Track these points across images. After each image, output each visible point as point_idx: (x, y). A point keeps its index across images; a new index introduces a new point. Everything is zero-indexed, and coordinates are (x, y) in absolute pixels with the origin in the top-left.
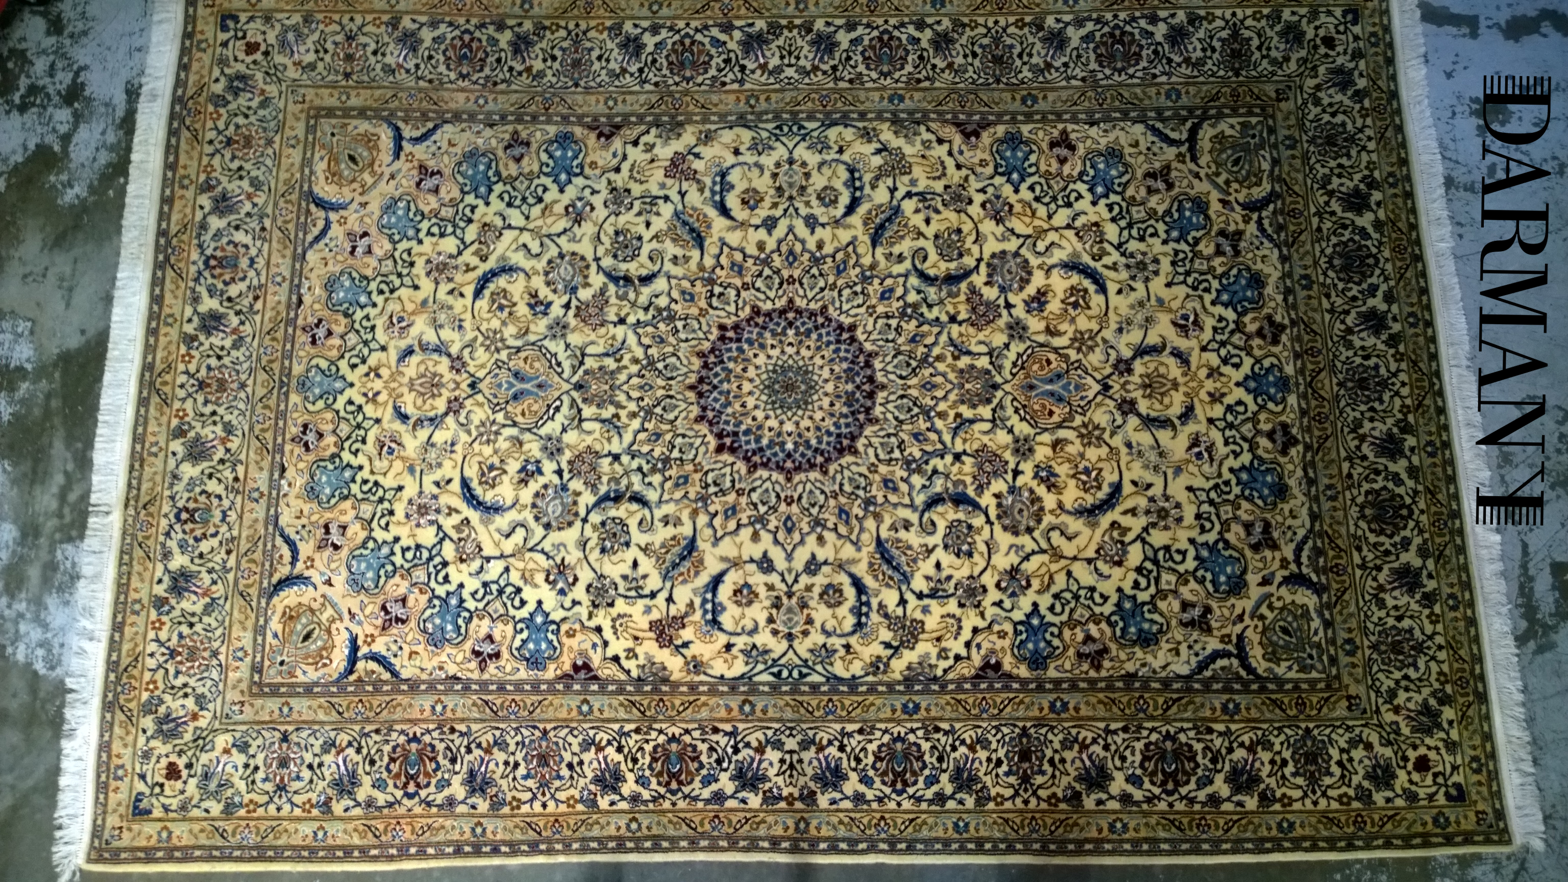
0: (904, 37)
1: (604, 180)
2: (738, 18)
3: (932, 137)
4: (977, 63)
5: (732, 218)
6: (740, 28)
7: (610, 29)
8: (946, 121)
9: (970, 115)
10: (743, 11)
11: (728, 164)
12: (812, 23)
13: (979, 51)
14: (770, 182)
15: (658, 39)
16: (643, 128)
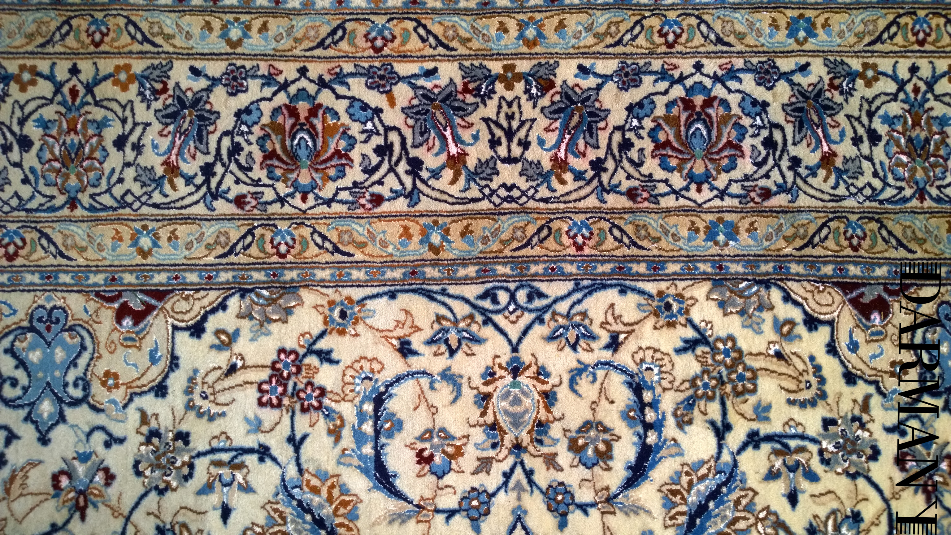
0: (734, 99)
1: (133, 416)
2: (405, 57)
3: (797, 315)
4: (879, 153)
5: (398, 495)
6: (409, 79)
7: (142, 78)
8: (823, 280)
9: (871, 265)
10: (414, 43)
11: (388, 375)
12: (552, 69)
13: (882, 129)
14: (475, 414)
15: (243, 100)
16: (213, 295)
